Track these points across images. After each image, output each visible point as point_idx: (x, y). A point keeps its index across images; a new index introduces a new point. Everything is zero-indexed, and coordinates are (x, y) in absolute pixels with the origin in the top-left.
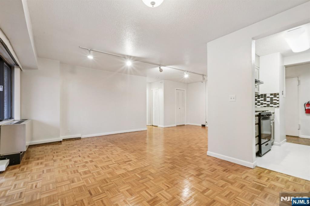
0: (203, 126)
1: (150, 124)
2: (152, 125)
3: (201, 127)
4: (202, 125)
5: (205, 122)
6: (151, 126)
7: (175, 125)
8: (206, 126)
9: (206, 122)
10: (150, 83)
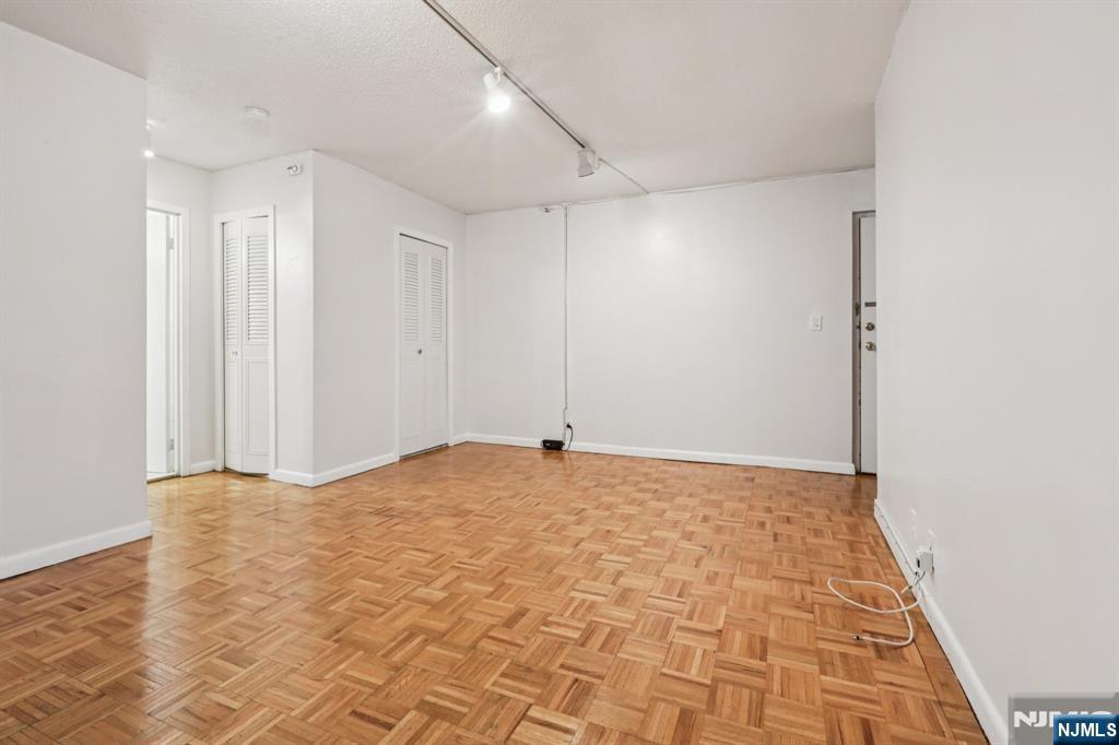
0: (552, 447)
1: (206, 465)
2: (226, 471)
3: (539, 455)
4: (545, 442)
5: (562, 427)
6: (218, 481)
7: (394, 457)
8: (565, 448)
9: (569, 426)
10: (210, 172)
